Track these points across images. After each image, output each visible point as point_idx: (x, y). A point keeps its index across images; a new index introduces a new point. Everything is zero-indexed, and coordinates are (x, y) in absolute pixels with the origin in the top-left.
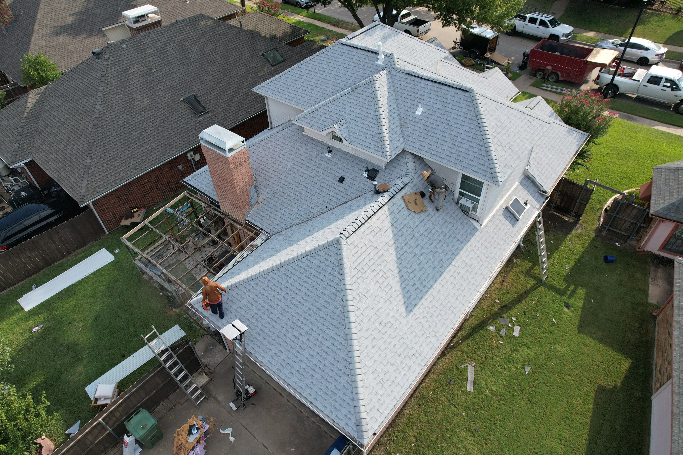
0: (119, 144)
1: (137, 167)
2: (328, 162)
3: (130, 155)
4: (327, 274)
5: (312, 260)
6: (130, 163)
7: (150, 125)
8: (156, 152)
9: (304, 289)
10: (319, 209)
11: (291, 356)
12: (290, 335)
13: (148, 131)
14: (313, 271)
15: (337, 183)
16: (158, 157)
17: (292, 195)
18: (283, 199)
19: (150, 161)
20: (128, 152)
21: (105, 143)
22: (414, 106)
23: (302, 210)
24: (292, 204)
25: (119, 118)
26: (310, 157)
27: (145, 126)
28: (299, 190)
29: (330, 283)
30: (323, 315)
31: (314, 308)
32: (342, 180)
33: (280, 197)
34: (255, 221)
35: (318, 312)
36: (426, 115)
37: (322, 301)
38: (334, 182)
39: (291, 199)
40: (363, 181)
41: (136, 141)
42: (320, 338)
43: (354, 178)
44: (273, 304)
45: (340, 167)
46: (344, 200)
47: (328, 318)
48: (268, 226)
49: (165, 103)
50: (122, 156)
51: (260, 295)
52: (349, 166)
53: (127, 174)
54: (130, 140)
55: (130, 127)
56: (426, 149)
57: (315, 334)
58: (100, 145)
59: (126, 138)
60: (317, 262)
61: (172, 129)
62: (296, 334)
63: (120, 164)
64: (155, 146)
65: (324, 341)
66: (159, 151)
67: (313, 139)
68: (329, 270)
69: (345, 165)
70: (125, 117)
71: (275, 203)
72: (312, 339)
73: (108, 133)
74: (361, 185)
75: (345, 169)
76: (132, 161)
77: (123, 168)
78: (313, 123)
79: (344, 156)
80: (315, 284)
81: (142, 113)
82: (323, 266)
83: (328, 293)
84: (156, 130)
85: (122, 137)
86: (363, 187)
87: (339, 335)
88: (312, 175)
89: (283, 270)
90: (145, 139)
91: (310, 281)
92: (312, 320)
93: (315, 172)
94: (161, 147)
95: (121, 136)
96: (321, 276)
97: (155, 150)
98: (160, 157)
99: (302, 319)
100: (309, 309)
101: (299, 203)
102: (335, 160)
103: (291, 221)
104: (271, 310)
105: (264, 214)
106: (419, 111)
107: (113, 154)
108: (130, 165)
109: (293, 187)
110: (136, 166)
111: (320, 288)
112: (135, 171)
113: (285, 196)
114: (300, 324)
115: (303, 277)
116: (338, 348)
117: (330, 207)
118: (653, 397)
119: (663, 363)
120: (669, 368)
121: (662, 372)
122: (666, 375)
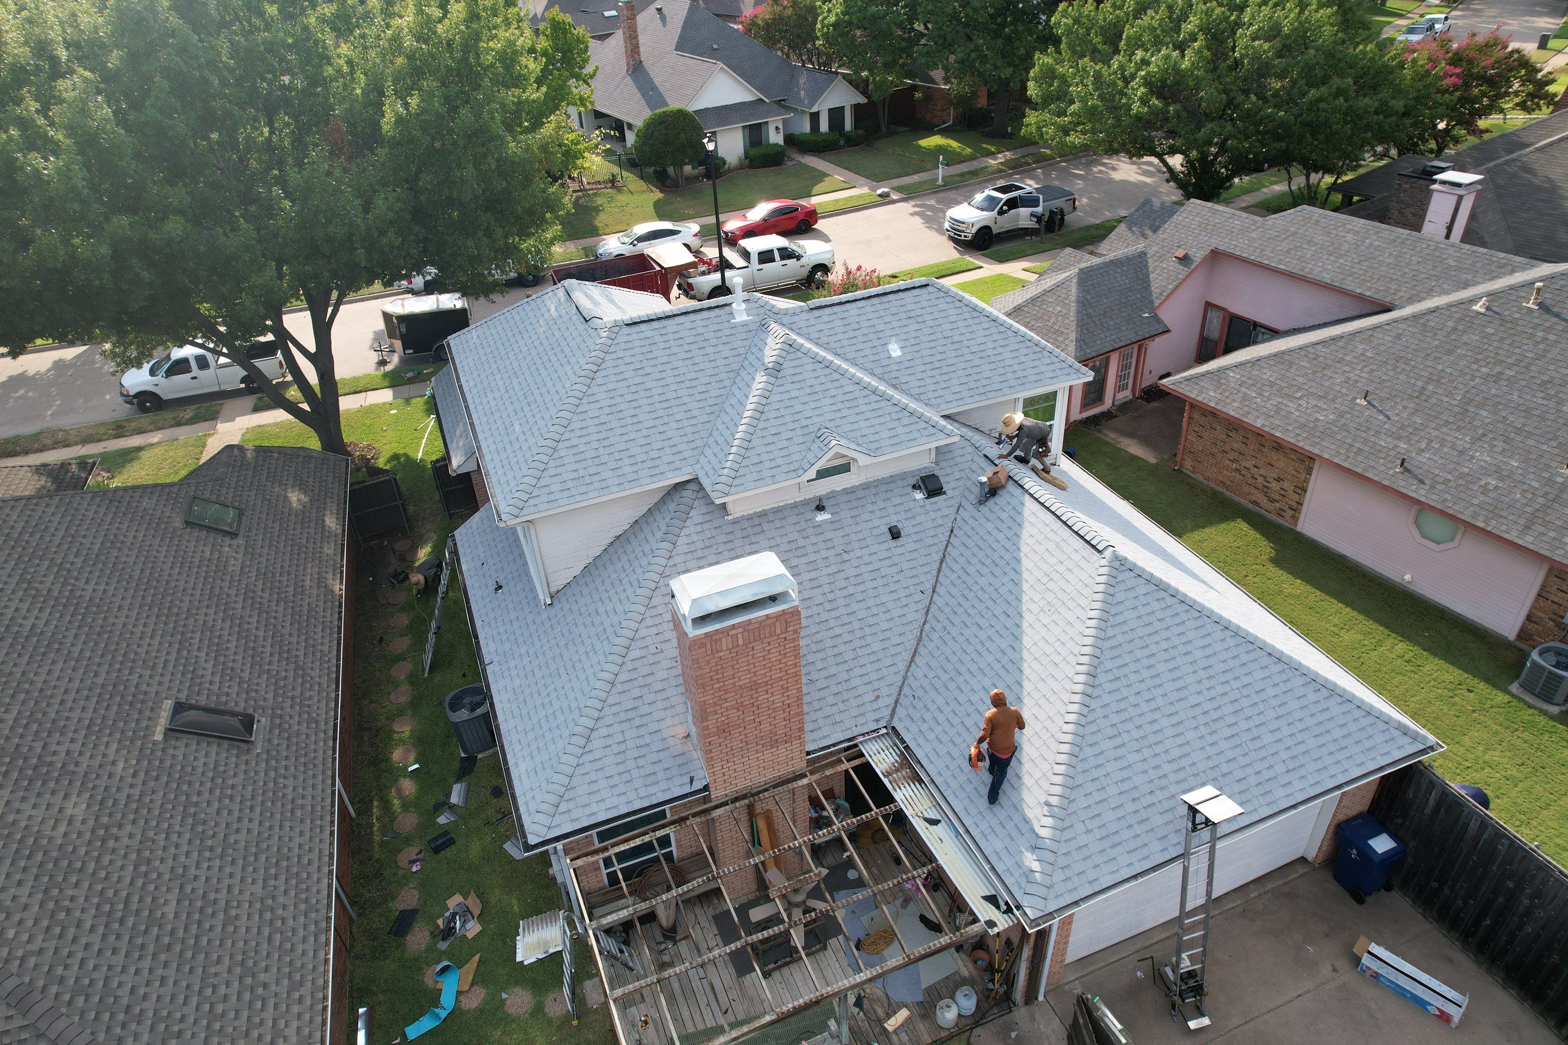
0: (171, 972)
1: (297, 977)
2: (837, 525)
3: (238, 970)
4: (1160, 615)
5: (1119, 619)
6: (265, 986)
7: (175, 857)
8: (281, 899)
9: (1161, 668)
10: (913, 607)
11: (1258, 766)
12: (1223, 745)
13: (193, 871)
14: (1140, 632)
15: (893, 543)
16: (303, 907)
17: (838, 631)
18: (830, 652)
19: (301, 932)
20: (223, 968)
21: (128, 1009)
22: (880, 349)
23: (888, 634)
24: (858, 643)
25: (68, 911)
26: (793, 546)
27: (165, 868)
28: (843, 611)
29: (1178, 620)
30: (1221, 667)
31: (1203, 674)
32: (895, 534)
33: (820, 655)
34: (825, 737)
35: (1211, 672)
36: (910, 349)
37: (1199, 654)
38: (886, 546)
39: (847, 637)
40: (928, 507)
41: (199, 922)
42: (1256, 699)
43: (909, 515)
44: (1152, 739)
45: (866, 516)
46: (937, 557)
47: (1231, 663)
48: (861, 720)
49: (134, 775)
50: (223, 990)
51: (1120, 752)
52: (881, 504)
53: (299, 1016)
54: (181, 933)
55: (134, 907)
56: (966, 394)
57: (1245, 702)
58: (124, 1026)
59: (166, 940)
60: (1130, 615)
61: (239, 820)
62: (1227, 732)
63: (245, 1014)
64: (258, 889)
65: (1263, 696)
66: (286, 893)
67: (763, 514)
68: (1156, 606)
69: (870, 507)
70: (81, 893)
71: (824, 674)
72: (1249, 712)
73: (99, 976)
74: (933, 515)
75: (878, 514)
76: (262, 977)
77: (269, 1013)
78: (766, 473)
79: (852, 497)
80: (1164, 645)
81: (111, 843)
82: (1143, 610)
83: (1191, 635)
84: (207, 854)
85: (151, 948)
86: (940, 514)
87: (1266, 667)
88: (834, 569)
89: (1102, 678)
90: (212, 896)
91: (1154, 649)
92: (1221, 689)
93: (832, 560)
94: (276, 877)
95: (143, 947)
96: (1158, 626)
97: (274, 898)
98: (307, 901)
99: (1208, 706)
100: (1199, 682)
101: (868, 631)
102: (846, 514)
103: (893, 669)
104: (1159, 749)
105: (828, 711)
106: (895, 351)
107: (191, 1009)
108: (273, 987)
109: (825, 616)
110: (290, 978)
111: (1176, 641)
112: (306, 989)
113: (829, 643)
114: (1214, 715)
115: (1139, 654)
116: (1285, 682)
117: (928, 587)
118: (1299, 529)
119: (1265, 490)
120: (1286, 485)
121: (1277, 497)
122: (1291, 494)
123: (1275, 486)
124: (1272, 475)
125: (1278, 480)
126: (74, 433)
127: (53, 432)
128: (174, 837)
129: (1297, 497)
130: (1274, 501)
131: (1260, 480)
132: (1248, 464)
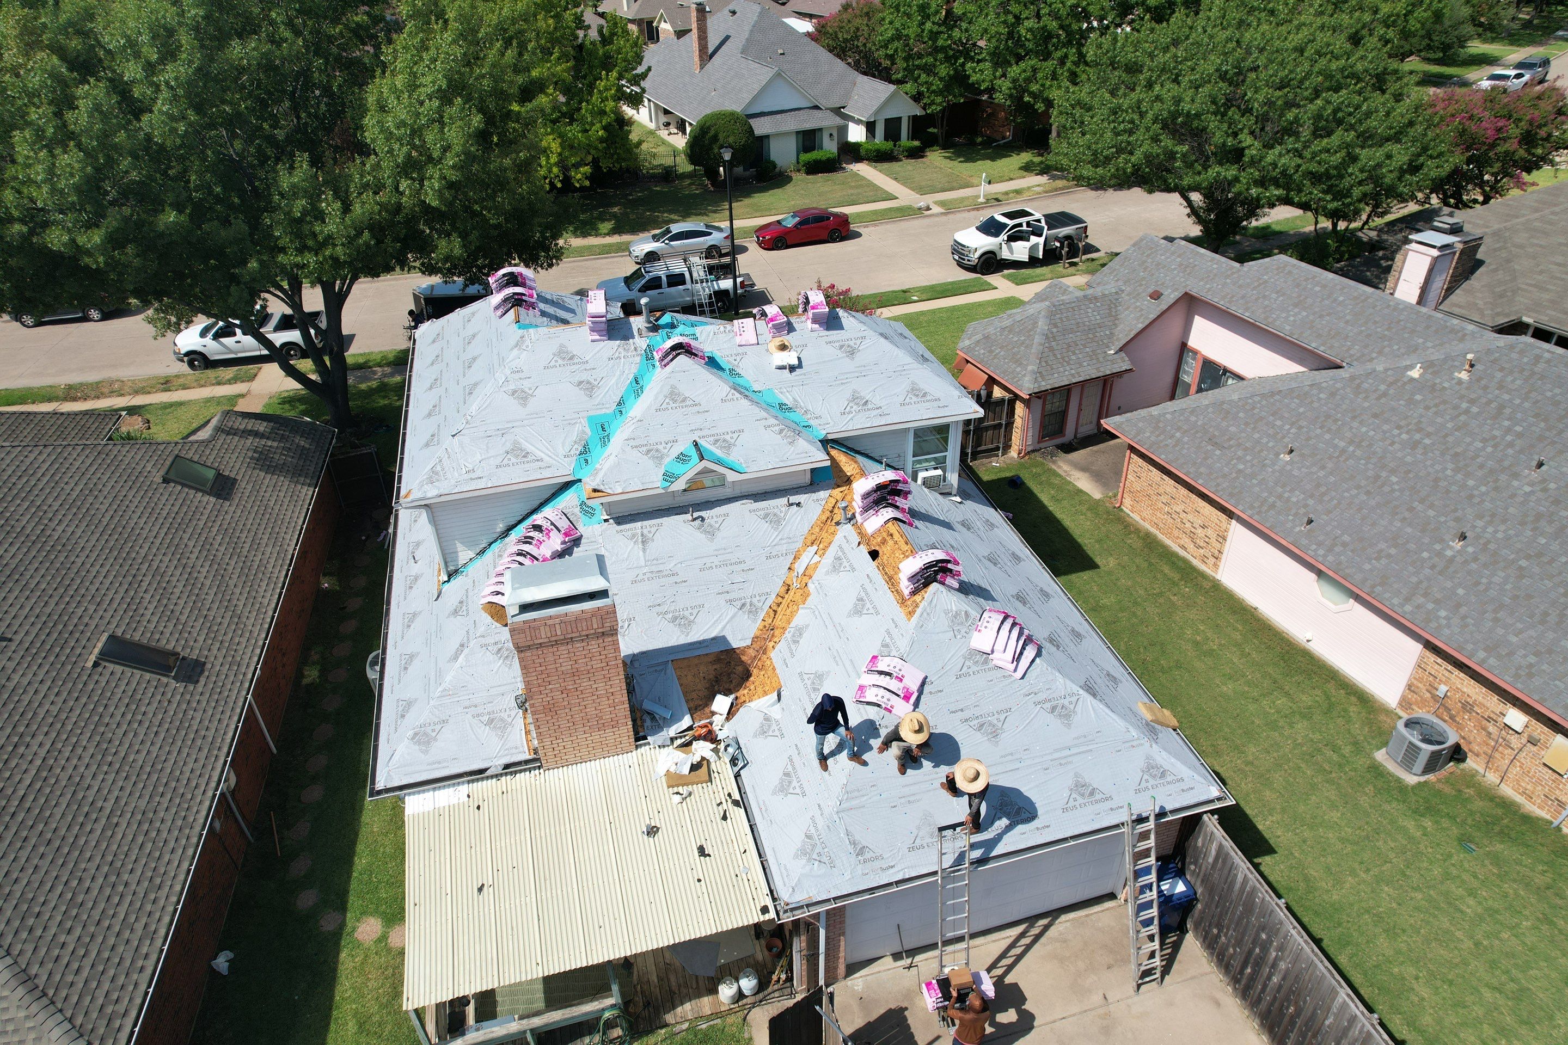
0: (45, 863)
3: (106, 869)
6: (126, 885)
7: (75, 767)
8: (162, 814)
13: (88, 781)
16: (180, 823)
19: (172, 844)
20: (92, 865)
27: (64, 776)
41: (82, 825)
49: (58, 694)
50: (87, 883)
52: (750, 517)
53: (150, 914)
54: (63, 831)
55: (27, 805)
59: (49, 836)
61: (143, 742)
63: (102, 906)
64: (143, 803)
66: (167, 809)
69: (739, 519)
76: (126, 877)
84: (105, 768)
85: (33, 841)
90: (100, 804)
94: (162, 795)
95: (26, 839)
97: (155, 812)
98: (185, 818)
107: (54, 896)
108: (133, 887)
110: (151, 881)
112: (163, 893)
118: (1218, 577)
119: (1192, 536)
120: (1209, 532)
121: (1202, 544)
122: (1213, 541)
123: (1199, 531)
124: (1198, 521)
125: (1203, 527)
126: (130, 384)
127: (111, 382)
128: (79, 751)
129: (1218, 545)
130: (1199, 547)
131: (1188, 525)
132: (1179, 508)
